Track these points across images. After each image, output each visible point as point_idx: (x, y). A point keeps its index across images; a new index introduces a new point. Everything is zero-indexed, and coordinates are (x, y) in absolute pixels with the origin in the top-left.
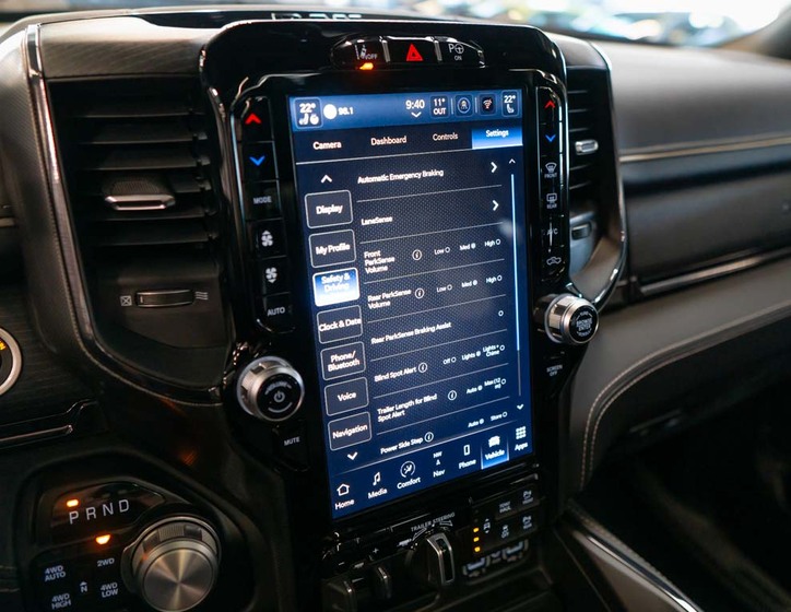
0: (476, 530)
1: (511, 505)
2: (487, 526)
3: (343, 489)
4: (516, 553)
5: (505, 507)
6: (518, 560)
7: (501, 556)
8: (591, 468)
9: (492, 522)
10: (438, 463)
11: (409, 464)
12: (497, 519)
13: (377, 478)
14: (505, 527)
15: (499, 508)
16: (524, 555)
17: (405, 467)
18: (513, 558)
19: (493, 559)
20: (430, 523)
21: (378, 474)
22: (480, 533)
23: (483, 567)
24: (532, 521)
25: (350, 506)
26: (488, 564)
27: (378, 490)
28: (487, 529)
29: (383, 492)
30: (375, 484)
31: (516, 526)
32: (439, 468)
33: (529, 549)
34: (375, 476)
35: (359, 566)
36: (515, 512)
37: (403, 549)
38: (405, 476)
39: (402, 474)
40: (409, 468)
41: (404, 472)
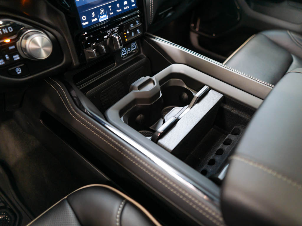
0: (125, 33)
1: (133, 25)
2: (128, 32)
3: (84, 18)
4: (135, 50)
5: (132, 26)
6: (136, 52)
7: (131, 51)
8: (153, 16)
9: (129, 31)
10: (111, 10)
11: (102, 10)
12: (130, 29)
14: (133, 33)
15: (130, 26)
16: (137, 50)
17: (101, 11)
18: (134, 51)
19: (128, 52)
20: (112, 30)
21: (93, 13)
22: (126, 35)
23: (126, 54)
24: (140, 31)
25: (87, 24)
26: (128, 53)
27: (94, 19)
28: (128, 33)
29: (96, 19)
30: (93, 16)
31: (136, 32)
32: (111, 12)
33: (138, 48)
34: (93, 14)
35: (94, 44)
36: (135, 27)
37: (106, 39)
38: (102, 14)
39: (101, 13)
40: (102, 11)
41: (101, 12)
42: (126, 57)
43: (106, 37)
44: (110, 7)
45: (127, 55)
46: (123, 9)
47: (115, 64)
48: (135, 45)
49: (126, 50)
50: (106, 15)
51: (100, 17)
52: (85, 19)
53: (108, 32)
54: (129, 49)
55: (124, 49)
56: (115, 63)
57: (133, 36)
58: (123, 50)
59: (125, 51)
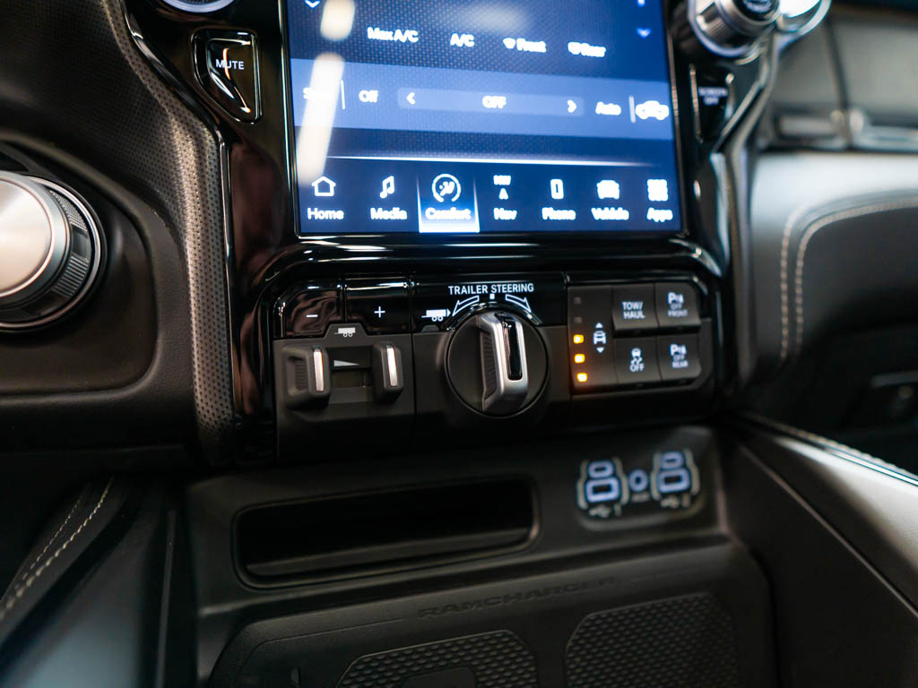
0: (578, 339)
1: (645, 309)
2: (600, 337)
4: (678, 494)
5: (633, 311)
6: (680, 508)
7: (648, 489)
9: (613, 333)
10: (504, 195)
11: (449, 180)
12: (618, 326)
13: (388, 187)
15: (621, 309)
16: (694, 499)
18: (671, 502)
19: (632, 492)
20: (485, 289)
21: (391, 179)
22: (588, 348)
23: (617, 500)
24: (687, 357)
25: (337, 221)
26: (625, 498)
27: (389, 209)
28: (600, 344)
29: (398, 214)
30: (383, 195)
31: (657, 355)
32: (506, 205)
33: (700, 492)
34: (385, 183)
35: (347, 331)
36: (652, 324)
37: (434, 327)
38: (441, 200)
39: (436, 195)
40: (448, 188)
41: (439, 191)
42: (612, 516)
43: (437, 314)
44: (502, 180)
45: (617, 508)
46: (584, 214)
47: (534, 532)
48: (684, 466)
49: (614, 475)
50: (467, 212)
51: (430, 209)
52: (331, 193)
53: (456, 290)
54: (638, 480)
55: (603, 469)
56: (529, 525)
57: (639, 372)
58: (598, 470)
59: (613, 482)
